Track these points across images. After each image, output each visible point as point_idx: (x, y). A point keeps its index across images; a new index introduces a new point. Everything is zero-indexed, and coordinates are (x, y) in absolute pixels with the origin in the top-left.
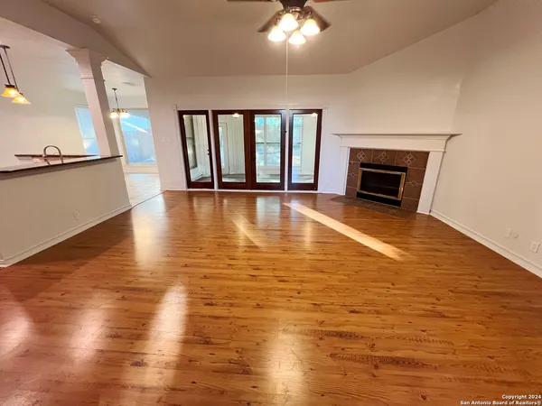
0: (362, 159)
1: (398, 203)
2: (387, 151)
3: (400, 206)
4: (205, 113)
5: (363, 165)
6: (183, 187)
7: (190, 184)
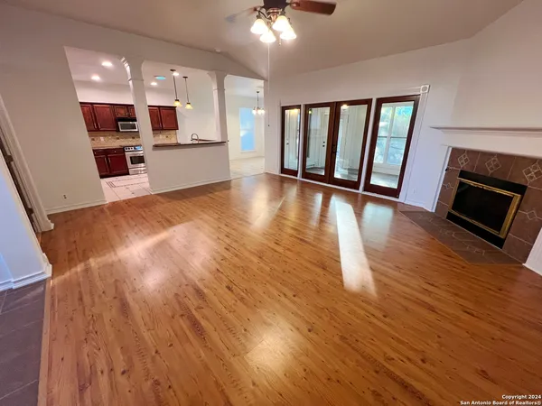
0: (463, 164)
1: (500, 242)
2: (500, 156)
3: (501, 246)
4: (299, 107)
5: (463, 174)
6: (277, 171)
7: (283, 170)
